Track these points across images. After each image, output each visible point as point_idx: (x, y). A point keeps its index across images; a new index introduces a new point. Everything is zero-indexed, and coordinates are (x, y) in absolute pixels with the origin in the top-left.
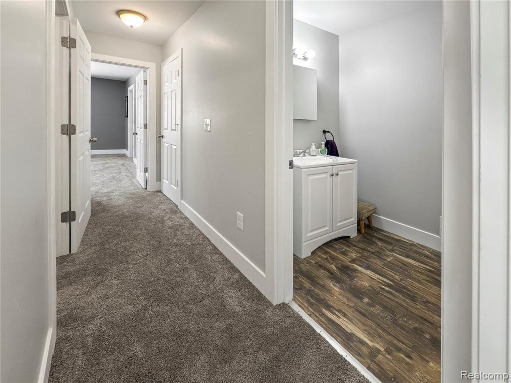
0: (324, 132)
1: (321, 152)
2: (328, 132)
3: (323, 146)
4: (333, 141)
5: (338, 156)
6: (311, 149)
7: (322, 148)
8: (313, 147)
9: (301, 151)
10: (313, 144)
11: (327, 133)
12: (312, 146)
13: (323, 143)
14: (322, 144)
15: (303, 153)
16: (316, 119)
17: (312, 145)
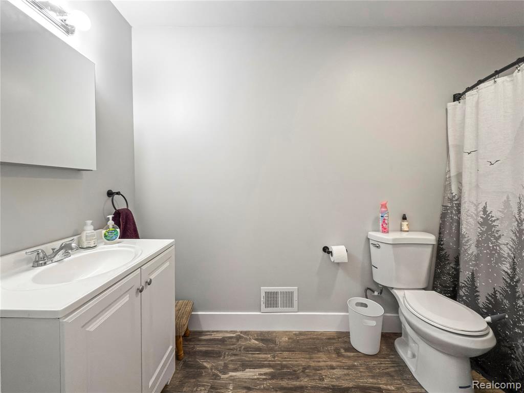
0: (110, 194)
1: (105, 236)
2: (118, 193)
3: (111, 223)
4: (127, 209)
5: (139, 238)
6: (84, 235)
7: (108, 228)
8: (89, 229)
9: (57, 245)
10: (89, 222)
11: (116, 197)
12: (85, 228)
13: (111, 217)
14: (108, 219)
15: (63, 251)
16: (94, 168)
17: (85, 224)
